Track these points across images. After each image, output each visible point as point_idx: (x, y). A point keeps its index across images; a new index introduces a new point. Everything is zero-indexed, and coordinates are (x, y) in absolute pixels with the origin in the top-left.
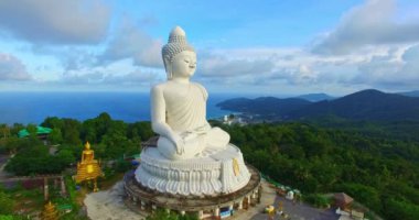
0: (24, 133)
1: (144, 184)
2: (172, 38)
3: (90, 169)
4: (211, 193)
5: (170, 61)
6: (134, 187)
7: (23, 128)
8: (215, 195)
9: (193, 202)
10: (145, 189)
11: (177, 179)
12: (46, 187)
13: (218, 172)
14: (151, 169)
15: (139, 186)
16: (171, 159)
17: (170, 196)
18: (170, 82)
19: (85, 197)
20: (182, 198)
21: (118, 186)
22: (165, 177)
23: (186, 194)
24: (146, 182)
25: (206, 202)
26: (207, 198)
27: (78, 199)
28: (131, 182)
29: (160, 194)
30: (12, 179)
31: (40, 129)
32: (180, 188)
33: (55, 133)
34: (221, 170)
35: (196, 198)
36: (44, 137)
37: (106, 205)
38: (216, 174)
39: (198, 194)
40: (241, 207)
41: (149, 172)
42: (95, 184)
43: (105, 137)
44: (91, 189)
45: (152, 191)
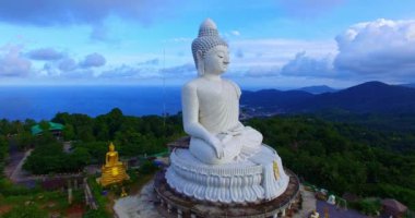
0: (36, 129)
1: (179, 190)
2: (203, 31)
3: (115, 171)
4: (254, 200)
5: (202, 56)
6: (168, 193)
7: (35, 124)
8: (258, 202)
9: (236, 211)
10: (181, 195)
11: (217, 185)
12: (70, 190)
13: (260, 177)
14: (187, 174)
15: (173, 192)
16: (209, 163)
17: (210, 204)
18: (202, 80)
19: (114, 203)
20: (223, 206)
21: (146, 189)
22: (203, 184)
23: (228, 201)
24: (181, 188)
25: (250, 211)
26: (250, 205)
27: (107, 205)
28: (163, 188)
29: (199, 202)
30: (30, 178)
31: (53, 125)
32: (221, 196)
33: (67, 129)
34: (263, 175)
35: (239, 206)
36: (56, 133)
37: (138, 212)
38: (257, 179)
39: (241, 201)
40: (284, 214)
41: (184, 177)
42: (123, 189)
43: (118, 133)
44: (118, 195)
45: (188, 198)
